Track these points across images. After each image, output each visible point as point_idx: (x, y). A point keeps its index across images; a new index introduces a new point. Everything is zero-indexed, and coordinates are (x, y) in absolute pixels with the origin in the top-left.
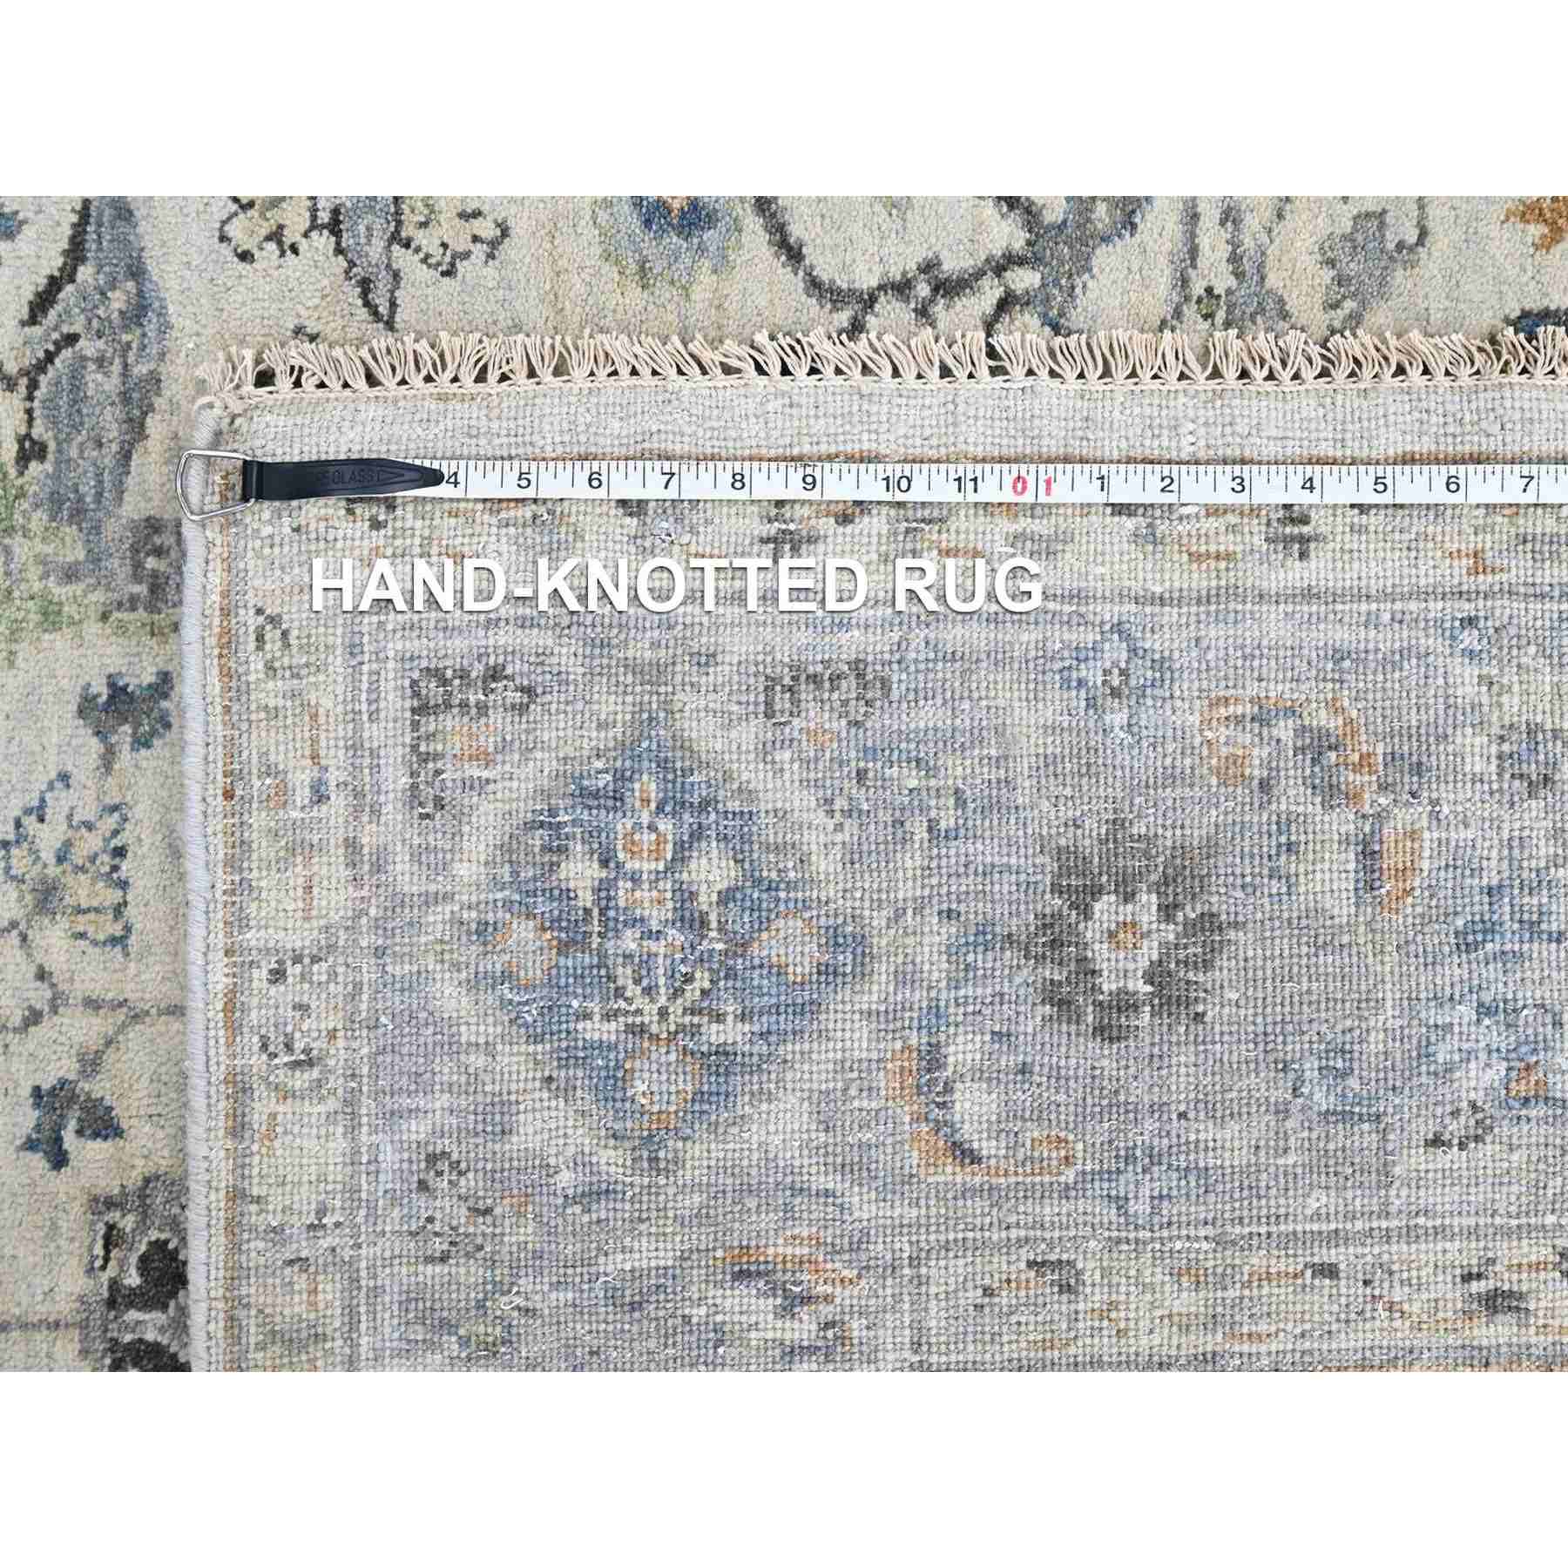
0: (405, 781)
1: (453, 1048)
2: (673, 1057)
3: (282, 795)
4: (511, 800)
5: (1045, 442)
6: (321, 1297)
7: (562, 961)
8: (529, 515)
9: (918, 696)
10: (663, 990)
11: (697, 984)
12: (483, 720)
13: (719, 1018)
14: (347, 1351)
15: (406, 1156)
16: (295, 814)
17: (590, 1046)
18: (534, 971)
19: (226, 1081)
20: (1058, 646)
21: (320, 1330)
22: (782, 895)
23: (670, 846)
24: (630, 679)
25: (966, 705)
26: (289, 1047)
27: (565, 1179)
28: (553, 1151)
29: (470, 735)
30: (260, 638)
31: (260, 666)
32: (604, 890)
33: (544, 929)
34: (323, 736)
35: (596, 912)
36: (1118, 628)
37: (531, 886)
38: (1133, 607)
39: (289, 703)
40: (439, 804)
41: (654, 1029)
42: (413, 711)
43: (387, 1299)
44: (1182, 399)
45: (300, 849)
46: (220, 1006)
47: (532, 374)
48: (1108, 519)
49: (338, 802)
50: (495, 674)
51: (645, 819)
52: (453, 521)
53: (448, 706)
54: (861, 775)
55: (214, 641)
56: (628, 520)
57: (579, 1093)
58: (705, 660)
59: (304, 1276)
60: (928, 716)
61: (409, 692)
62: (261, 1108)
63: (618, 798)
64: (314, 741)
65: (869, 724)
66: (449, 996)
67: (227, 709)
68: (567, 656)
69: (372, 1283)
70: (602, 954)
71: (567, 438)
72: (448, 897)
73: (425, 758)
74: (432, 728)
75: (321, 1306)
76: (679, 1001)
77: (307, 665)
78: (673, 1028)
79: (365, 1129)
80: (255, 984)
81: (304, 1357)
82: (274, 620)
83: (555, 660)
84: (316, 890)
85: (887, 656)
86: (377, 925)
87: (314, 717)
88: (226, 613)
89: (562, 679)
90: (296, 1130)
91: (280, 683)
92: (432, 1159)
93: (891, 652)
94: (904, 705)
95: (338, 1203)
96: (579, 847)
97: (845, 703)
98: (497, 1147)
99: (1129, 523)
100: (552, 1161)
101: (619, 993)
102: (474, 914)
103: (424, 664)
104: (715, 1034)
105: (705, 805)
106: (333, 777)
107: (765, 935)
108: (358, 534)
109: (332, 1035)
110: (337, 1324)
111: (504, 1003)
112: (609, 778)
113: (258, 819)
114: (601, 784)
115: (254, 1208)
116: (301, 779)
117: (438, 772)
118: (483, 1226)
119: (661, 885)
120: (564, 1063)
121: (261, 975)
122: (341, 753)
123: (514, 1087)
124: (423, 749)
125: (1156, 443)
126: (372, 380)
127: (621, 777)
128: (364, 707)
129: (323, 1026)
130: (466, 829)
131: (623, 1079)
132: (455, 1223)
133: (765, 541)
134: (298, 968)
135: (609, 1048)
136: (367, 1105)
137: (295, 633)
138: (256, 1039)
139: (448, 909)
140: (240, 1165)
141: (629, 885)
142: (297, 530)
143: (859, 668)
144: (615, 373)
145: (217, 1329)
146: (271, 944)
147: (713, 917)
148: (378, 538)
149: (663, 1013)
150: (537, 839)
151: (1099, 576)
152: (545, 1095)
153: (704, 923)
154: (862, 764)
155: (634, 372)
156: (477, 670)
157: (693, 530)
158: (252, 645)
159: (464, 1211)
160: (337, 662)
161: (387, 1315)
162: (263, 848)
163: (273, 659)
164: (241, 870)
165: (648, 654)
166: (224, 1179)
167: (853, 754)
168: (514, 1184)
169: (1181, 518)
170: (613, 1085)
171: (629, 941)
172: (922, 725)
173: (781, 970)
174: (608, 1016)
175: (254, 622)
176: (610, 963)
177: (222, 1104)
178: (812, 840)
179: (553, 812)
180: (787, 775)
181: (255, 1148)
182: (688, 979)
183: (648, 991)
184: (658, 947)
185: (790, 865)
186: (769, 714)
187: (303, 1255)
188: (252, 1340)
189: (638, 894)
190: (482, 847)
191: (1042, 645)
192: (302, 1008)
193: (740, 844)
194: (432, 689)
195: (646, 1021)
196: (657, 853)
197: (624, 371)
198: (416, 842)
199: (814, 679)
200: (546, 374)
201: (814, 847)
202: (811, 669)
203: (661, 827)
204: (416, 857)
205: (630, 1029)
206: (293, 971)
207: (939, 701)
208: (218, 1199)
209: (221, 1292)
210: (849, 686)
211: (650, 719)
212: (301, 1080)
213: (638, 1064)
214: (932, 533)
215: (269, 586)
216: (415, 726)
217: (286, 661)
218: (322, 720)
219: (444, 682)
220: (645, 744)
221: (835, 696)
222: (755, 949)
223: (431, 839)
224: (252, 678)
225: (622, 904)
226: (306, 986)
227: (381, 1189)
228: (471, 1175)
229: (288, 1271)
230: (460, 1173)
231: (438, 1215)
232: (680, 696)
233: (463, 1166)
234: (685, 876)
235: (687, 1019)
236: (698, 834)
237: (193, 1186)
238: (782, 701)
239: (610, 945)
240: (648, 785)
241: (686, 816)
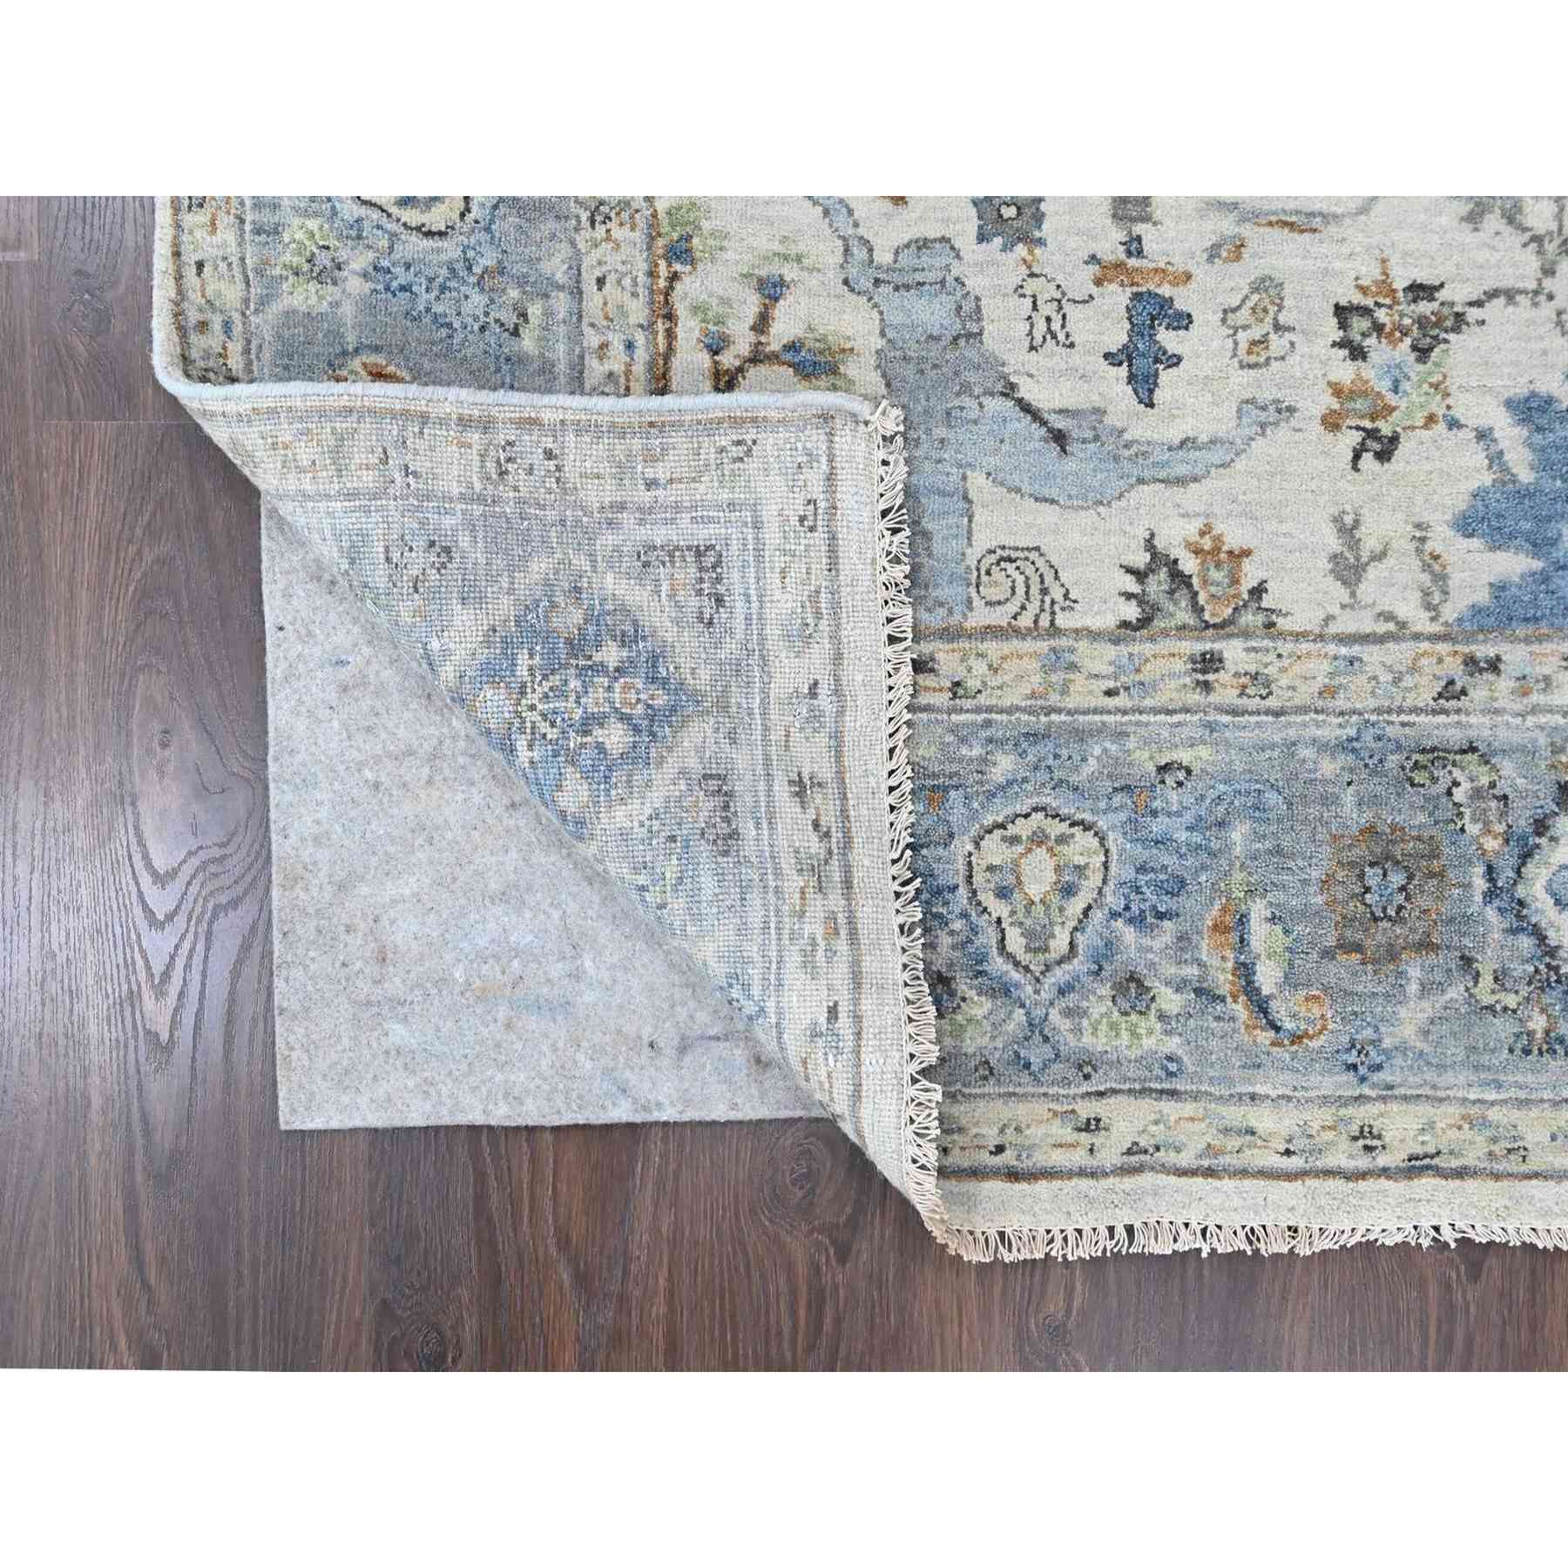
0: (658, 543)
1: (511, 569)
2: (507, 715)
3: (651, 459)
4: (649, 611)
5: (868, 958)
6: (365, 472)
7: (562, 640)
8: (808, 621)
9: (720, 877)
10: (546, 706)
11: (549, 730)
12: (693, 593)
13: (530, 747)
14: (332, 493)
15: (449, 533)
16: (640, 468)
17: (514, 658)
18: (556, 622)
19: (489, 416)
20: (750, 971)
21: (344, 473)
22: (602, 787)
23: (629, 711)
24: (719, 689)
25: (715, 910)
26: (509, 460)
27: (435, 645)
28: (452, 634)
29: (685, 585)
30: (739, 443)
31: (723, 443)
32: (600, 669)
33: (579, 629)
34: (683, 486)
35: (590, 663)
36: (762, 1010)
37: (602, 622)
38: (774, 1021)
39: (701, 463)
40: (646, 565)
41: (524, 702)
42: (698, 547)
43: (363, 520)
44: (898, 1055)
45: (622, 470)
46: (533, 415)
47: (889, 620)
48: (825, 1004)
49: (646, 497)
50: (720, 601)
51: (642, 696)
52: (804, 571)
53: (701, 569)
54: (672, 839)
55: (739, 414)
56: (807, 686)
57: (487, 651)
58: (733, 738)
59: (377, 461)
60: (708, 883)
61: (708, 543)
62: (475, 437)
63: (654, 680)
64: (680, 481)
65: (702, 842)
66: (540, 566)
67: (699, 422)
68: (730, 648)
69: (373, 508)
70: (567, 666)
71: (852, 645)
72: (594, 569)
73: (672, 556)
74: (688, 559)
75: (359, 473)
76: (540, 718)
77: (723, 475)
78: (524, 714)
79: (464, 506)
80: (544, 439)
81: (328, 462)
82: (749, 453)
83: (728, 639)
84: (596, 481)
85: (741, 853)
86: (578, 521)
87: (694, 480)
88: (754, 420)
89: (718, 645)
90: (463, 462)
91: (713, 456)
92: (447, 550)
93: (745, 857)
94: (714, 866)
95: (421, 486)
96: (625, 654)
97: (714, 826)
98: (455, 595)
99: (823, 1019)
100: (446, 634)
101: (545, 677)
102: (586, 585)
103: (724, 553)
104: (521, 744)
105: (653, 734)
106: (660, 492)
107: (578, 776)
108: (796, 507)
109: (516, 489)
110: (349, 485)
111: (537, 602)
112: (664, 674)
113: (636, 443)
114: (660, 669)
115: (416, 430)
116: (660, 472)
117: (664, 564)
118: (407, 587)
119: (607, 705)
120: (504, 640)
121: (549, 443)
122: (673, 498)
123: (490, 606)
124: (677, 554)
125: (871, 1036)
126: (884, 514)
127: (665, 682)
128: (699, 514)
129: (521, 483)
130: (632, 582)
131: (494, 682)
132: (409, 566)
133: (799, 774)
134: (553, 469)
135: (512, 671)
136: (477, 510)
137: (741, 466)
138: (513, 438)
139: (588, 568)
140: (443, 422)
141: (606, 685)
142: (799, 467)
143: (734, 835)
144: (890, 676)
145: (344, 401)
146: (566, 451)
147: (589, 739)
148: (794, 521)
149: (532, 708)
150: (629, 628)
151: (791, 999)
152: (485, 628)
153: (586, 733)
154: (679, 838)
155: (891, 688)
156: (721, 589)
157: (802, 729)
158: (735, 438)
159: (415, 573)
160: (725, 496)
161: (354, 520)
162: (620, 447)
163: (727, 452)
164: (609, 432)
165: (733, 700)
166: (435, 411)
167: (685, 832)
168: (432, 607)
169: (826, 1054)
170: (491, 674)
171: (574, 684)
172: (703, 879)
173: (559, 787)
174: (531, 669)
175: (748, 438)
176: (562, 671)
177: (476, 413)
178: (635, 805)
179: (644, 638)
180: (672, 787)
181: (452, 433)
182: (553, 725)
183: (546, 696)
184: (571, 704)
185: (620, 791)
186: (706, 777)
187: (391, 462)
188: (338, 425)
189: (601, 690)
190: (622, 592)
191: (749, 961)
192: (530, 471)
193: (632, 756)
194: (710, 560)
195: (529, 696)
196: (624, 703)
197: (890, 682)
198: (625, 549)
199: (726, 807)
200: (888, 629)
201: (630, 807)
202: (732, 804)
203: (639, 706)
204: (617, 549)
205: (523, 686)
206: (551, 464)
207: (717, 891)
208: (421, 406)
209: (367, 404)
210: (723, 829)
211: (698, 702)
212: (491, 467)
213: (502, 691)
214: (813, 882)
215: (769, 447)
216: (689, 548)
217: (725, 460)
218: (693, 485)
219: (714, 567)
220: (684, 698)
221: (718, 819)
222: (570, 769)
223: (626, 559)
224: (717, 438)
225: (595, 680)
226: (543, 473)
227: (430, 516)
228: (438, 577)
229: (380, 450)
230: (438, 569)
231: (414, 554)
232: (712, 720)
233: (443, 571)
234: (613, 720)
235: (528, 725)
236: (637, 730)
237: (430, 389)
238: (713, 785)
239: (573, 671)
240: (661, 700)
241: (646, 722)
